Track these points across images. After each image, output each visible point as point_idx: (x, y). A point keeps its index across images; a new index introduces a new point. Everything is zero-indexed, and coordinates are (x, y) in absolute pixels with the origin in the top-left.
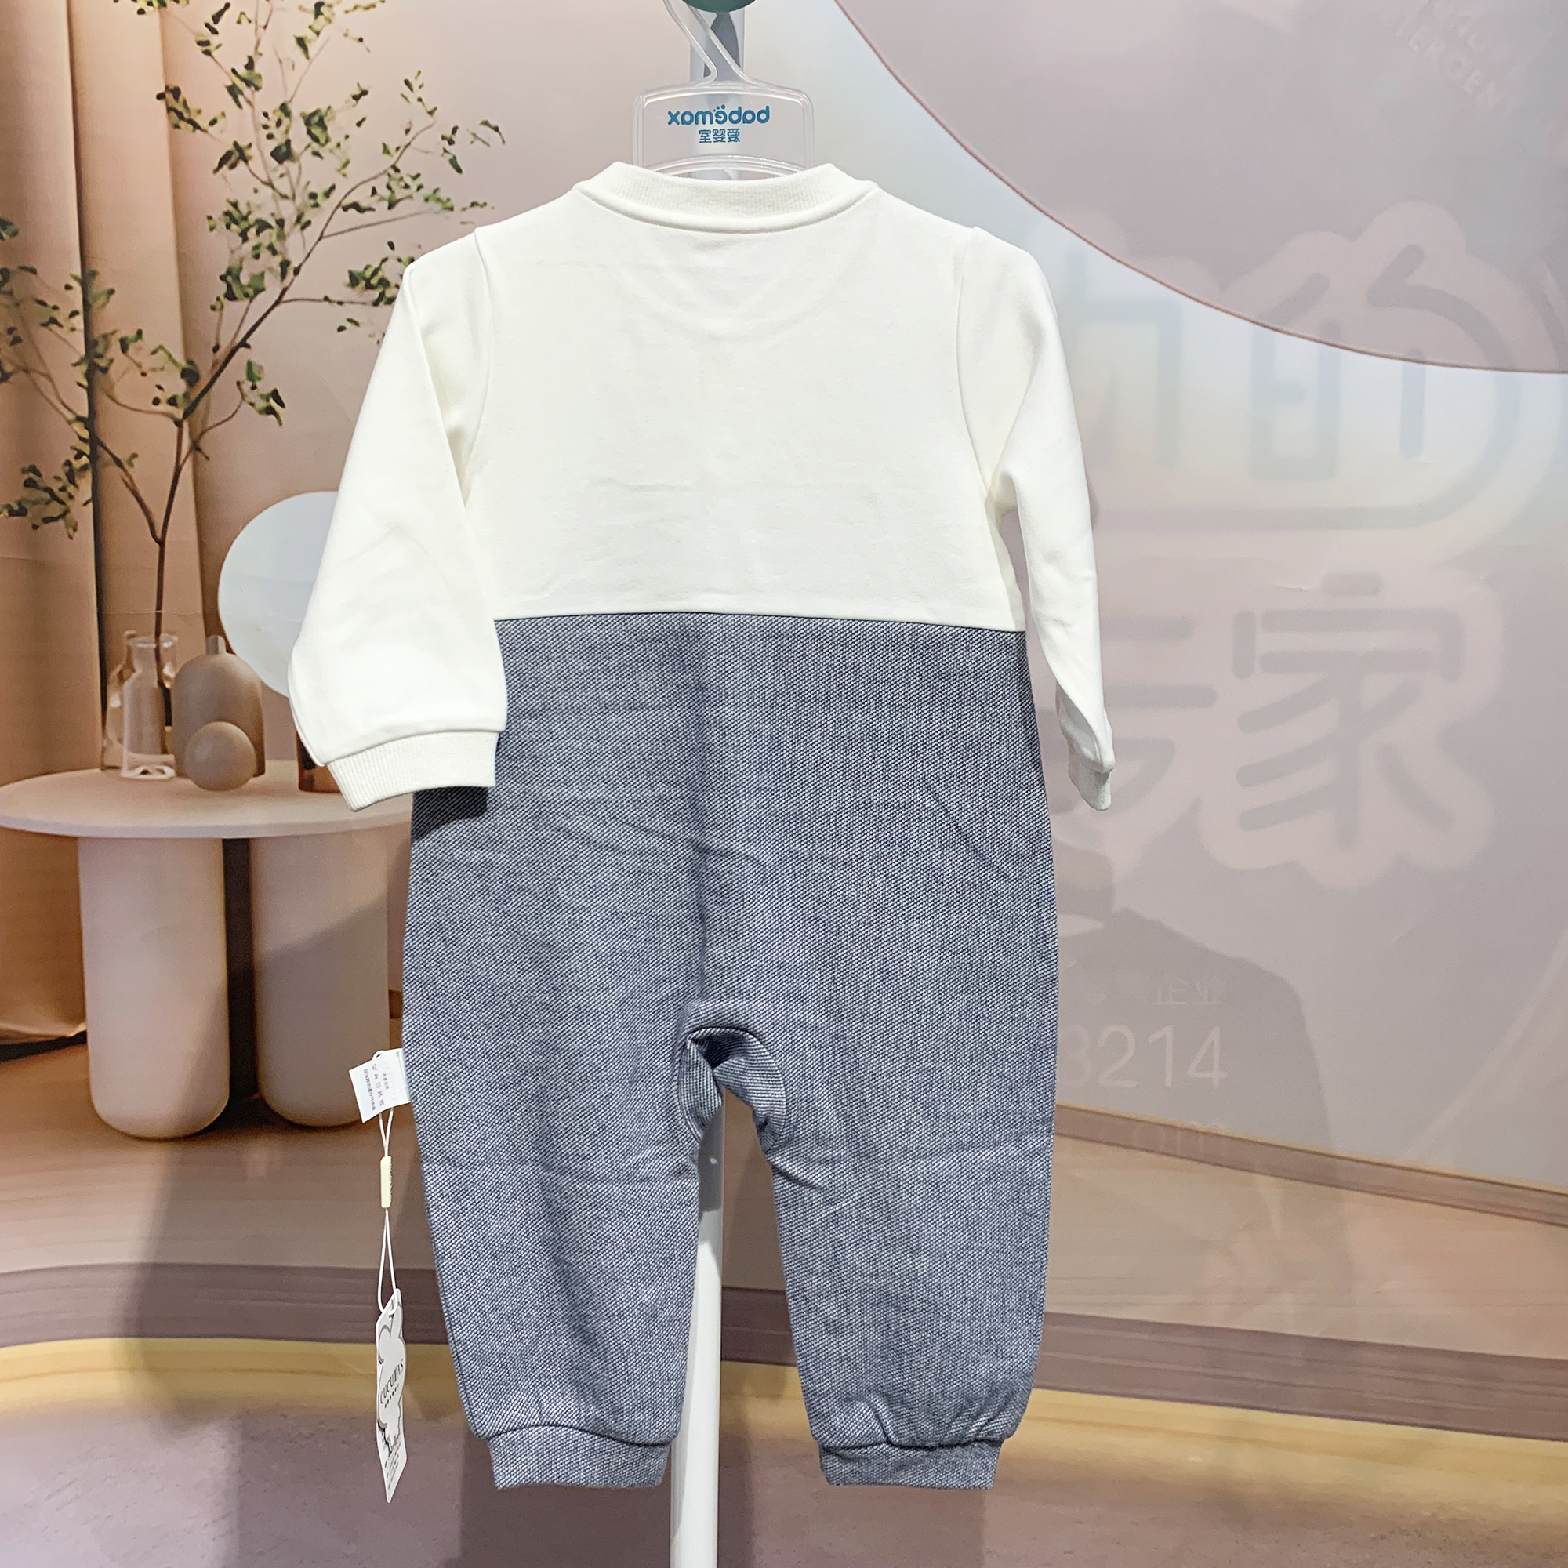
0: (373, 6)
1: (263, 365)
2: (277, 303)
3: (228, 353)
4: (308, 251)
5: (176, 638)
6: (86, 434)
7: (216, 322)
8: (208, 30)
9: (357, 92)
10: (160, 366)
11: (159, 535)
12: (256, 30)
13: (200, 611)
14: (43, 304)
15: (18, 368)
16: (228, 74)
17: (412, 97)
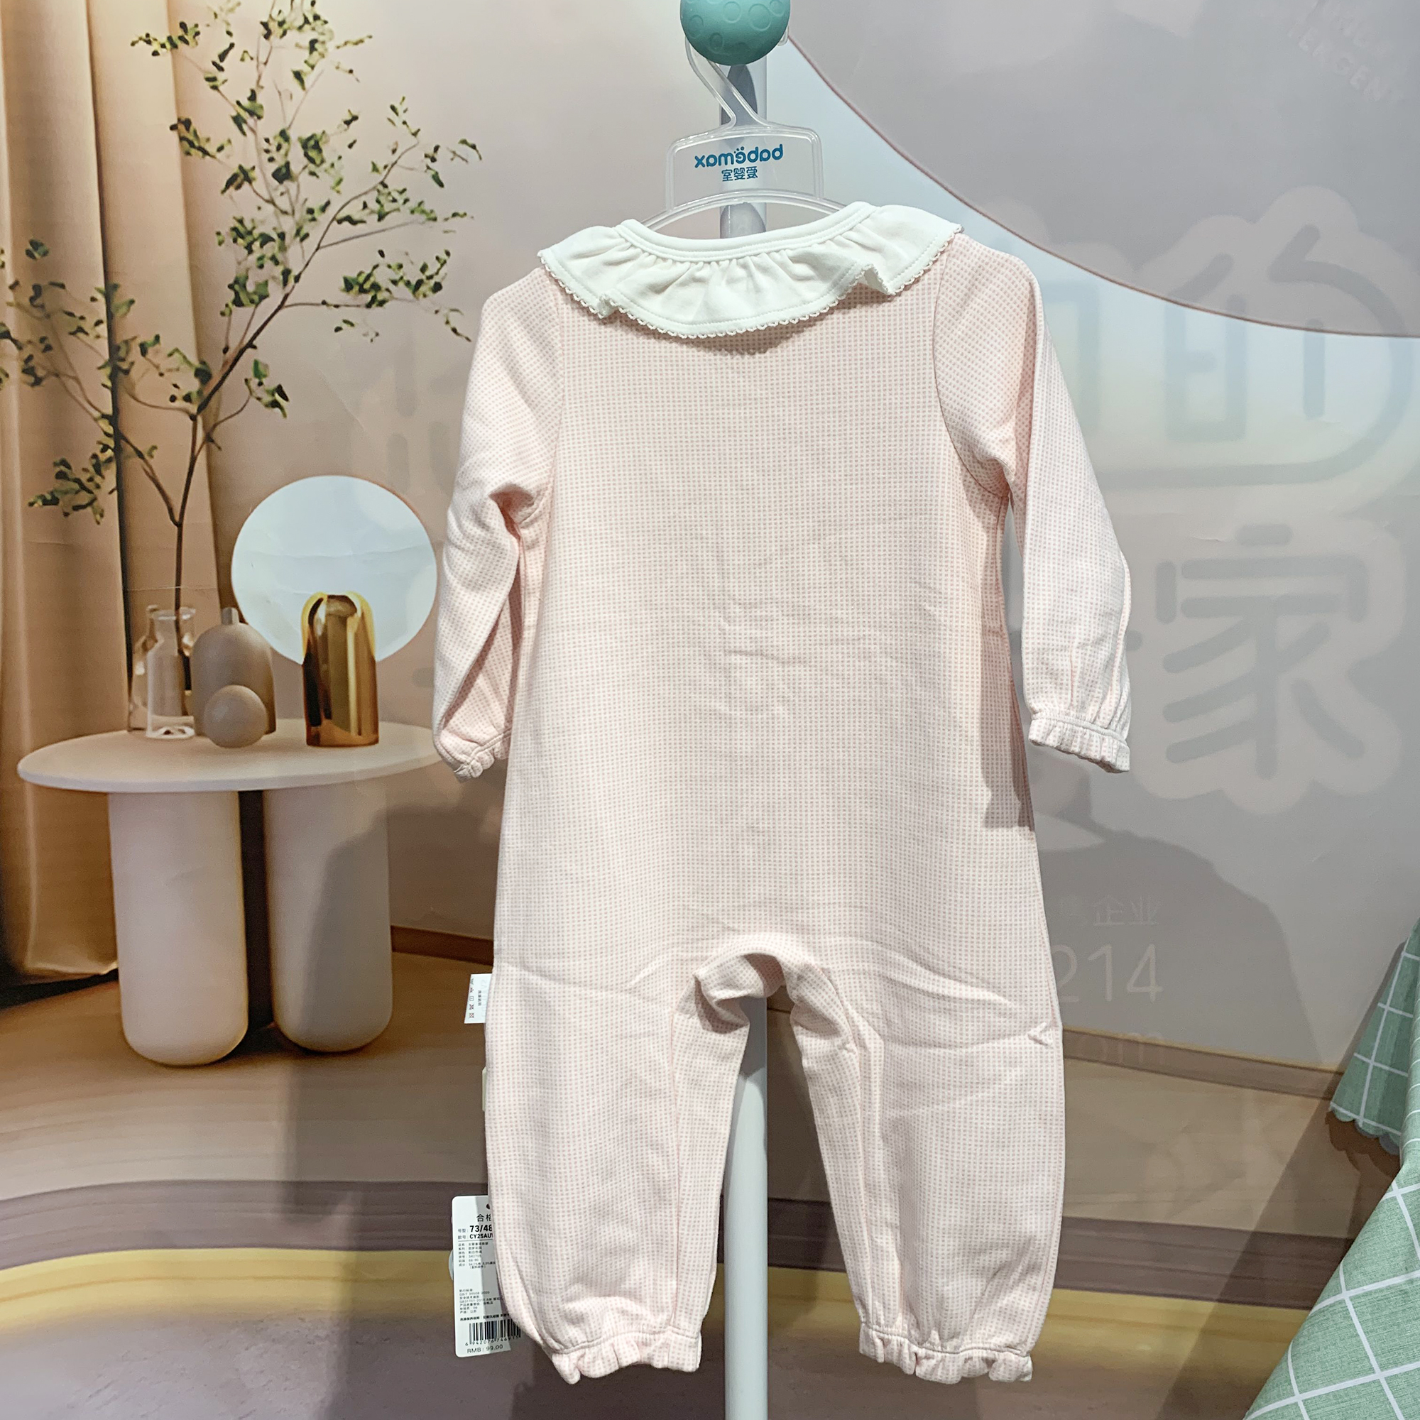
0: (361, 41)
1: (269, 363)
2: (280, 308)
3: (236, 353)
4: (307, 260)
5: (194, 611)
6: (110, 430)
7: (225, 327)
8: (215, 67)
9: (348, 118)
10: (174, 366)
11: (177, 518)
12: (258, 66)
13: (214, 585)
14: (71, 314)
15: (49, 373)
16: (232, 105)
17: (398, 121)
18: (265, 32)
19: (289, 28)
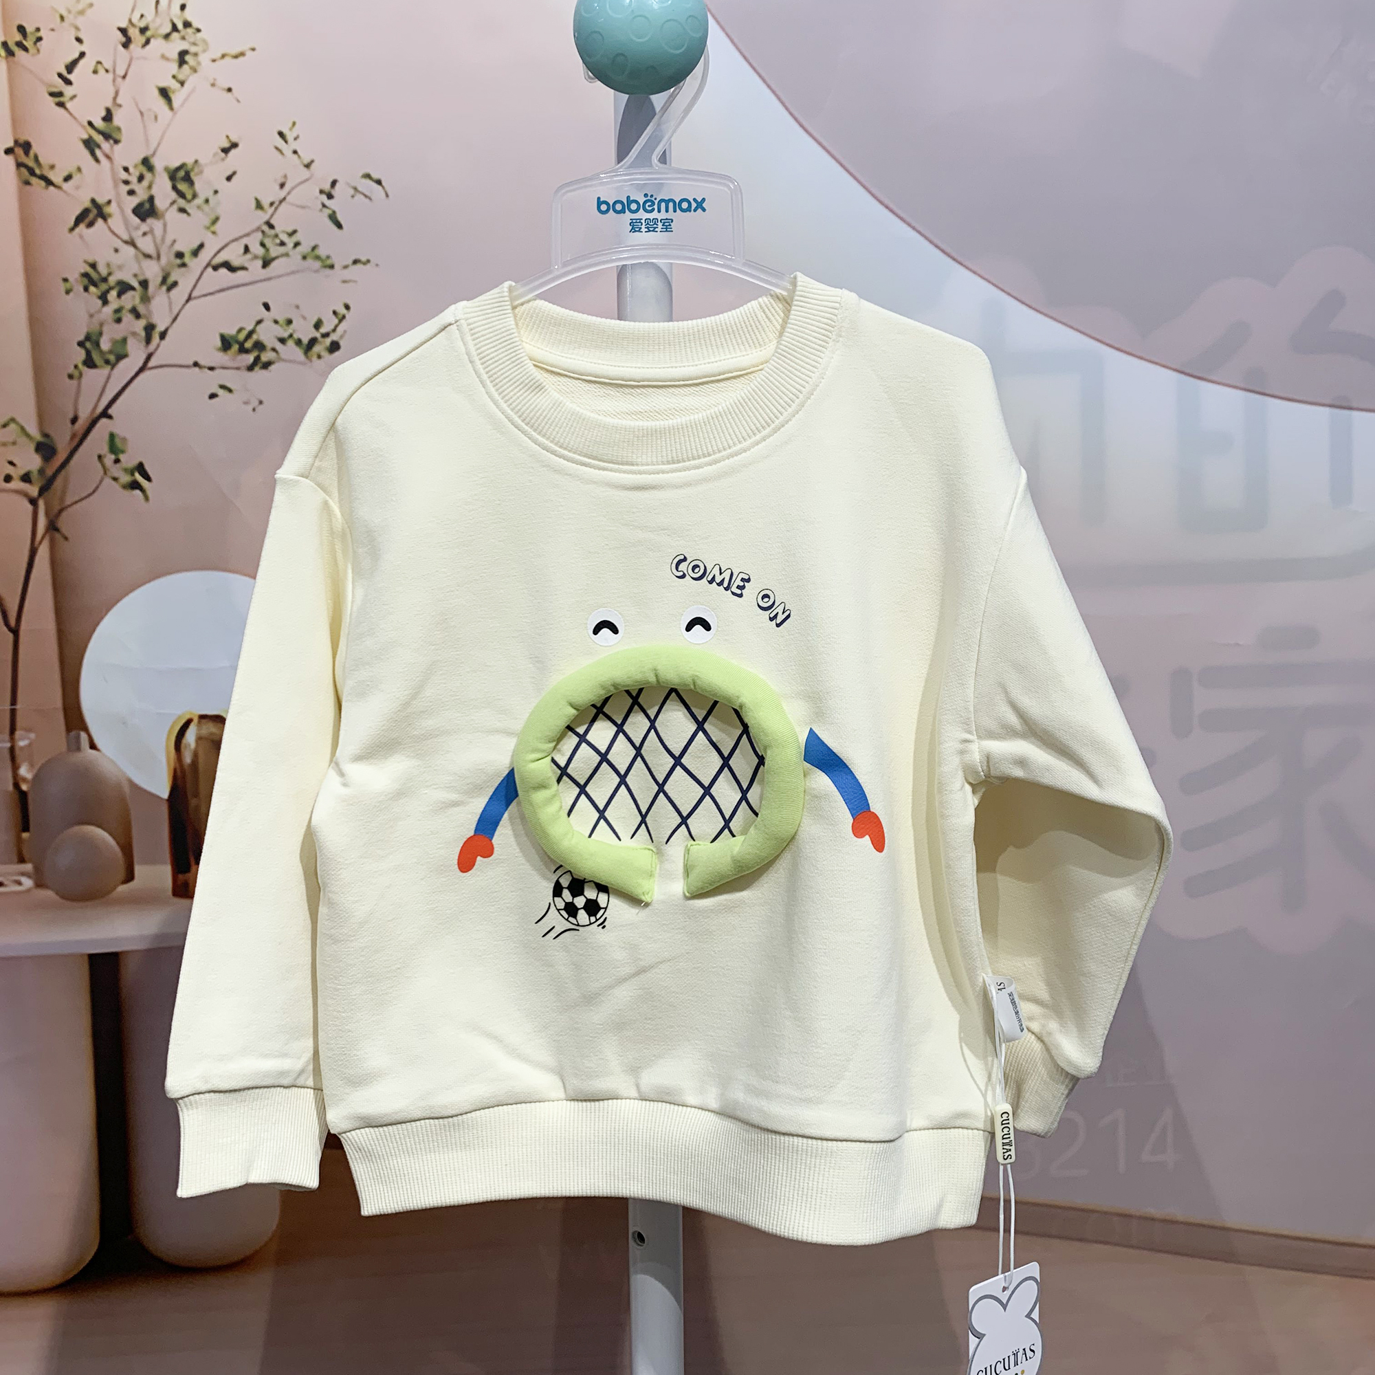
0: (242, 54)
1: (128, 436)
2: (141, 370)
3: (88, 424)
4: (175, 312)
5: (32, 736)
7: (74, 393)
8: (60, 80)
9: (227, 145)
10: (11, 440)
11: (13, 622)
12: (114, 81)
13: (59, 703)
16: (83, 126)
17: (287, 150)
18: (124, 39)
19: (153, 36)
